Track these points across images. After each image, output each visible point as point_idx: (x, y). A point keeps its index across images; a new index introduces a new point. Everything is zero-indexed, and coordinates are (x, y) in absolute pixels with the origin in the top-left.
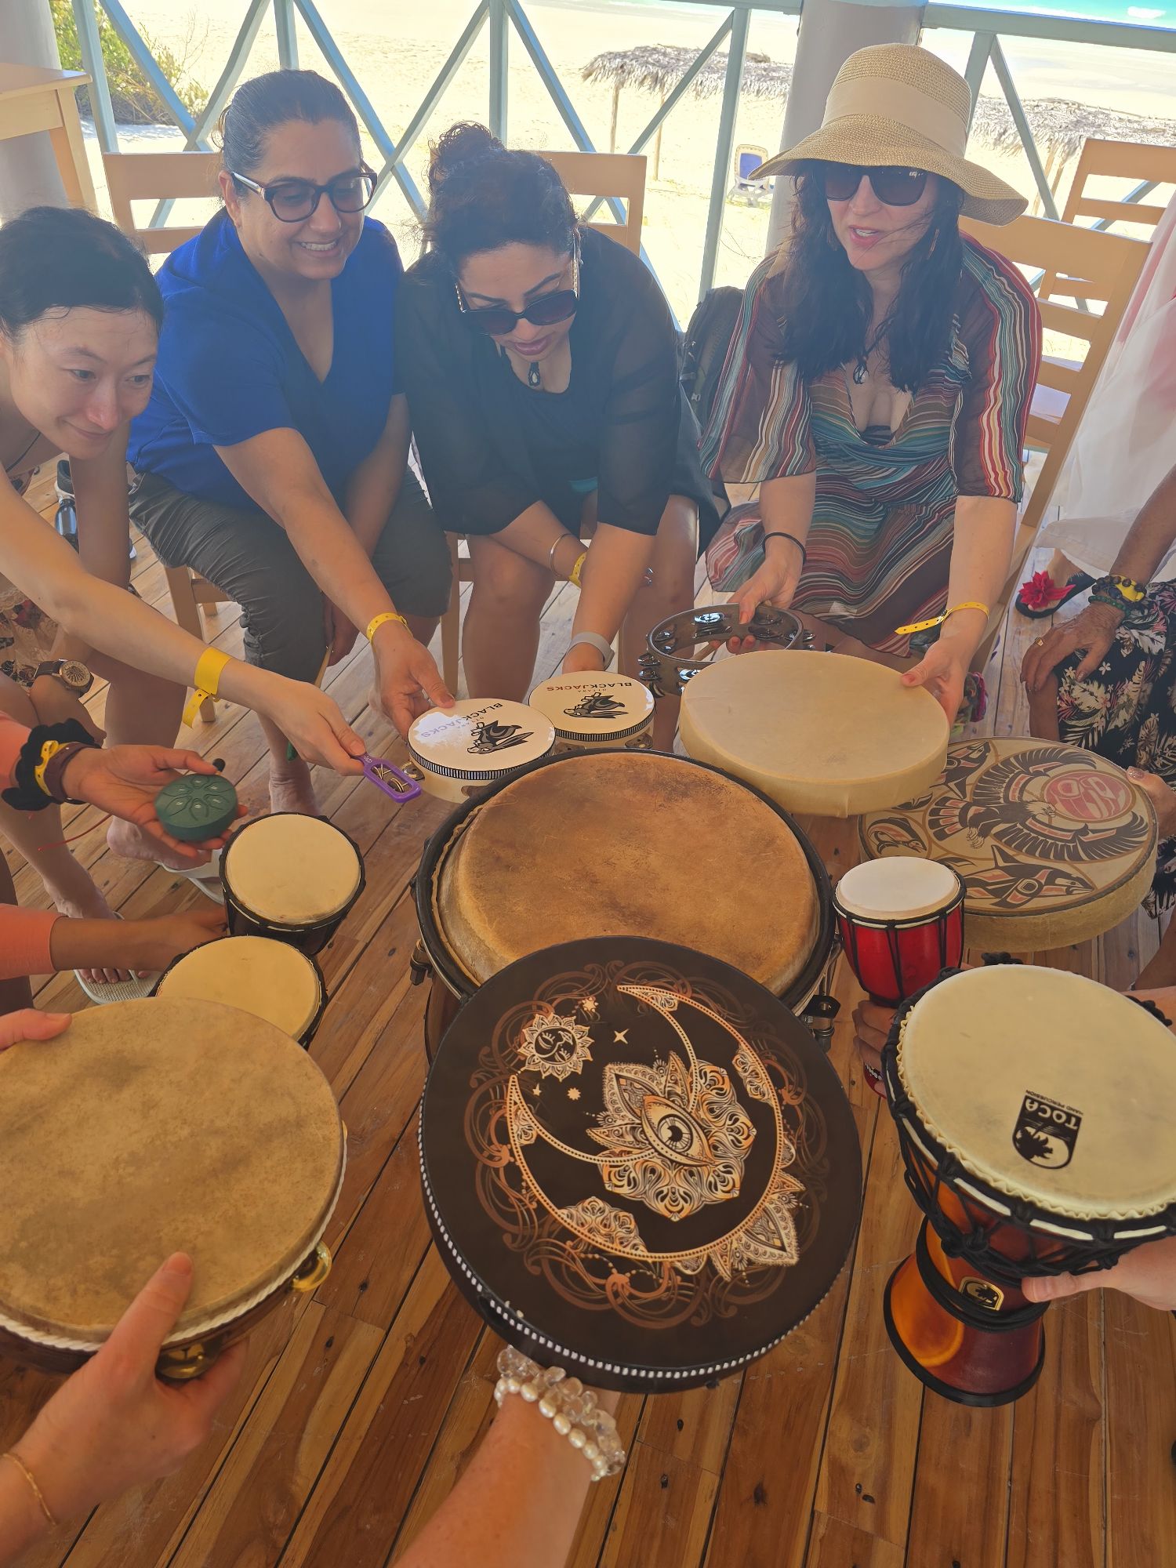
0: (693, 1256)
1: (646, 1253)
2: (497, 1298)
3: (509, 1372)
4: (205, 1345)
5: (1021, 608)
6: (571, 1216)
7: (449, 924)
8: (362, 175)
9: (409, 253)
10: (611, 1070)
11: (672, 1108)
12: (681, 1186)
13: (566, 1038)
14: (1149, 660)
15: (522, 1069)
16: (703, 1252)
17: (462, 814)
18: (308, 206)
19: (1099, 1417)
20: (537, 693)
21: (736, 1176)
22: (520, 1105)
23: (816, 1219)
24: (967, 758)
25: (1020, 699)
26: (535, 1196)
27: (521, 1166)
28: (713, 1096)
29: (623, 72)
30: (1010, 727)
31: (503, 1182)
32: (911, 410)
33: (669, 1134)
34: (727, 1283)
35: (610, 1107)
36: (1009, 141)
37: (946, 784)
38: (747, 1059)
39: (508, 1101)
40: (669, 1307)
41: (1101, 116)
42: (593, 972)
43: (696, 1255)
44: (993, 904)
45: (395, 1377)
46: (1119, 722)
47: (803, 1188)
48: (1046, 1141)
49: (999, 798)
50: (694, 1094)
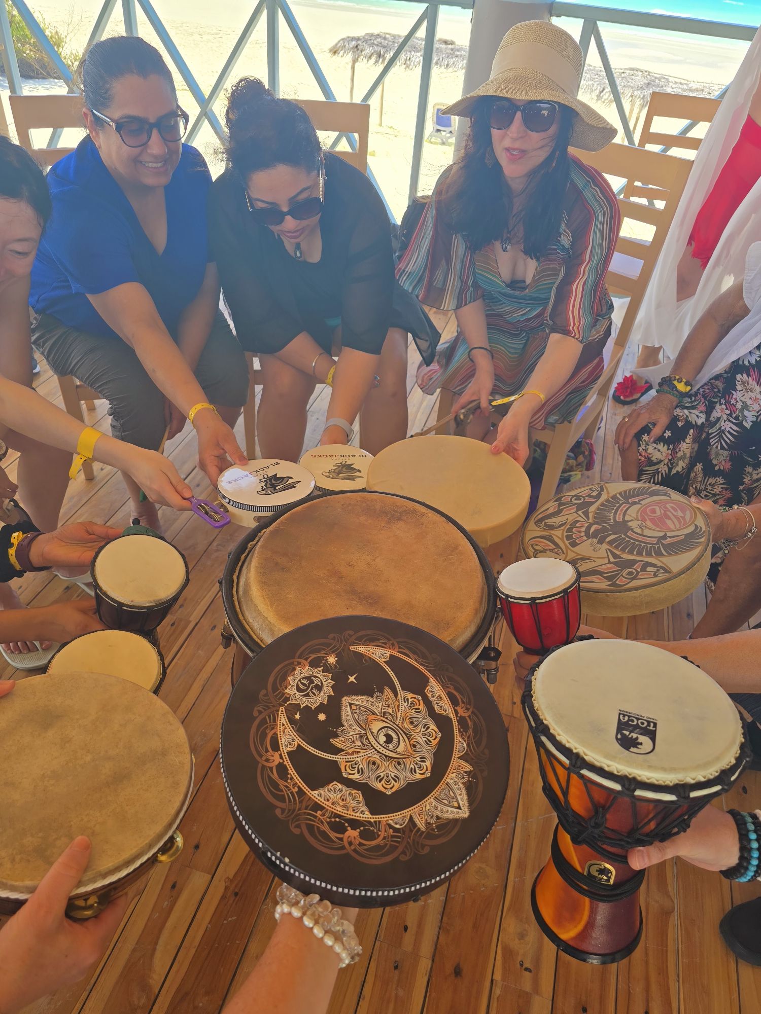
0: (400, 816)
1: (370, 816)
2: (272, 851)
3: (284, 901)
4: (99, 897)
5: (616, 398)
6: (320, 795)
7: (244, 607)
8: (179, 116)
9: (217, 169)
10: (346, 700)
11: (386, 722)
12: (392, 771)
13: (316, 681)
14: (695, 428)
15: (288, 703)
16: (407, 813)
17: (254, 535)
18: (144, 137)
19: (673, 911)
20: (305, 458)
21: (428, 764)
22: (286, 726)
23: (481, 788)
24: (589, 496)
25: (616, 456)
26: (296, 783)
27: (287, 764)
28: (413, 713)
29: (358, 50)
30: (611, 474)
31: (275, 776)
32: (537, 272)
33: (384, 739)
34: (423, 832)
35: (345, 724)
36: (605, 97)
37: (576, 512)
38: (435, 689)
39: (279, 724)
40: (386, 849)
41: (663, 80)
42: (334, 639)
43: (403, 815)
44: (608, 585)
45: (217, 906)
46: (679, 469)
47: (472, 769)
48: (637, 738)
49: (610, 519)
50: (400, 712)
